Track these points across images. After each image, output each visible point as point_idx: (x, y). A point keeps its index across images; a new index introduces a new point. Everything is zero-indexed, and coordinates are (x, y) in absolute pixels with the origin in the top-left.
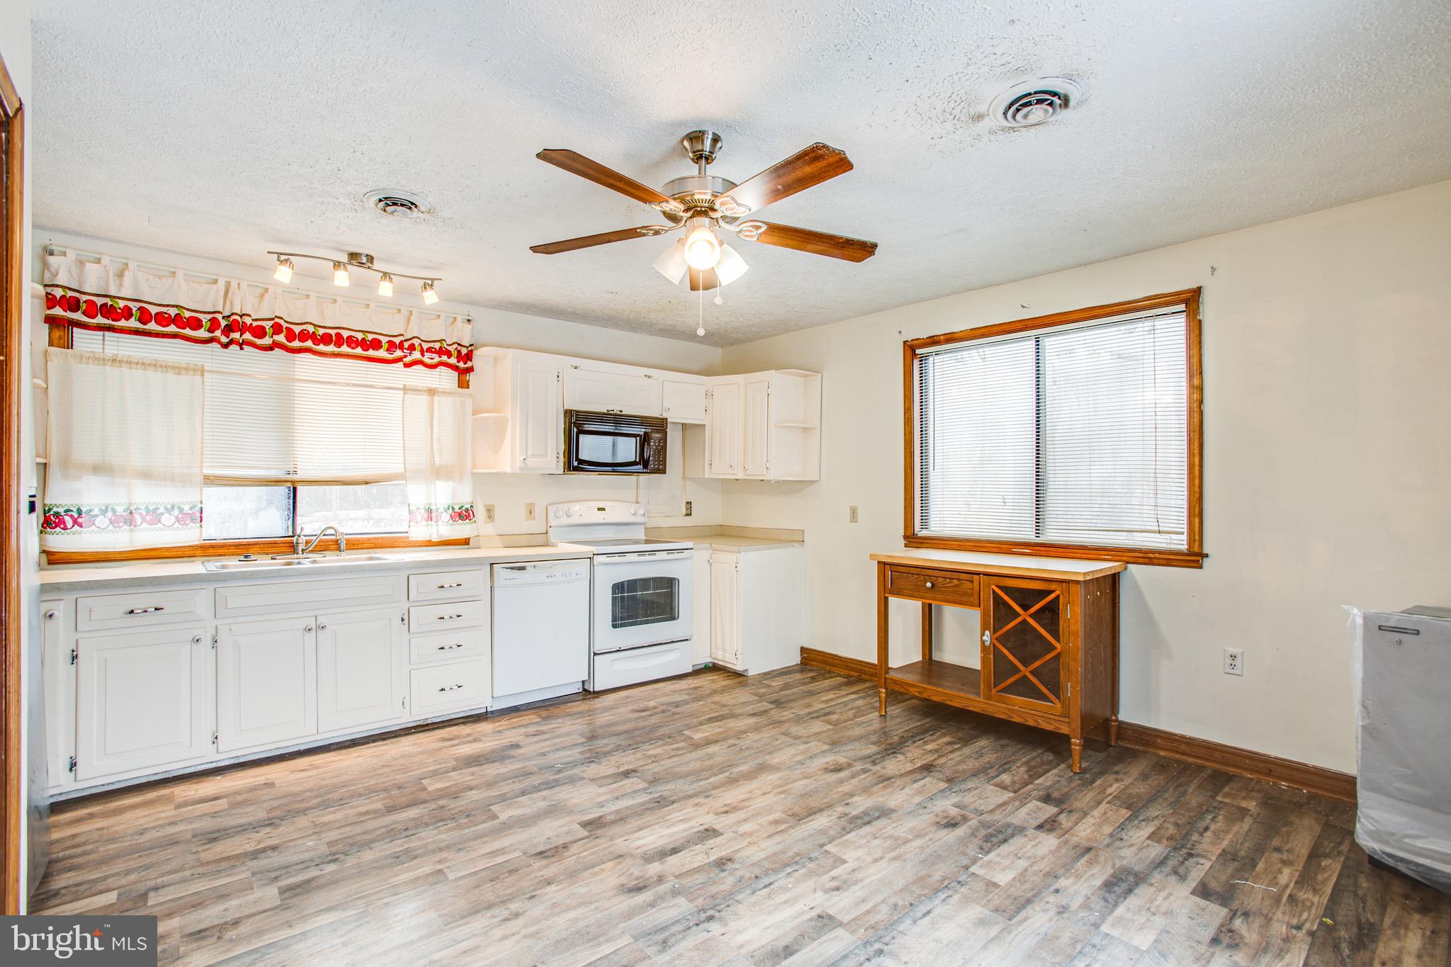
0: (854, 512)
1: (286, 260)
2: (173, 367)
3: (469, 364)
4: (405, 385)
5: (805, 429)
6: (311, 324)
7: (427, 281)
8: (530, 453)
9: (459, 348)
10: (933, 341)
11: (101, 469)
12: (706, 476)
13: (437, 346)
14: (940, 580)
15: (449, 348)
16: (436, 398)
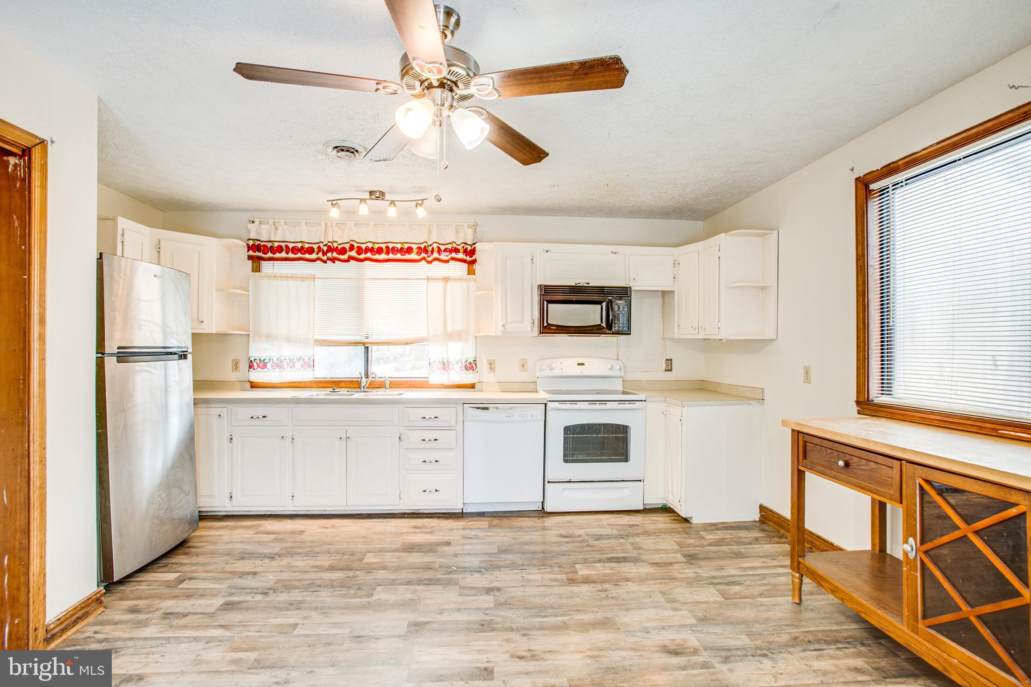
0: (807, 372)
1: (335, 204)
2: (301, 278)
3: (473, 258)
4: (427, 276)
5: (763, 288)
6: (370, 242)
7: (418, 202)
8: (509, 320)
9: (466, 246)
10: (891, 170)
11: (269, 337)
12: (676, 337)
13: (450, 247)
14: (855, 459)
15: (458, 247)
16: (449, 284)
